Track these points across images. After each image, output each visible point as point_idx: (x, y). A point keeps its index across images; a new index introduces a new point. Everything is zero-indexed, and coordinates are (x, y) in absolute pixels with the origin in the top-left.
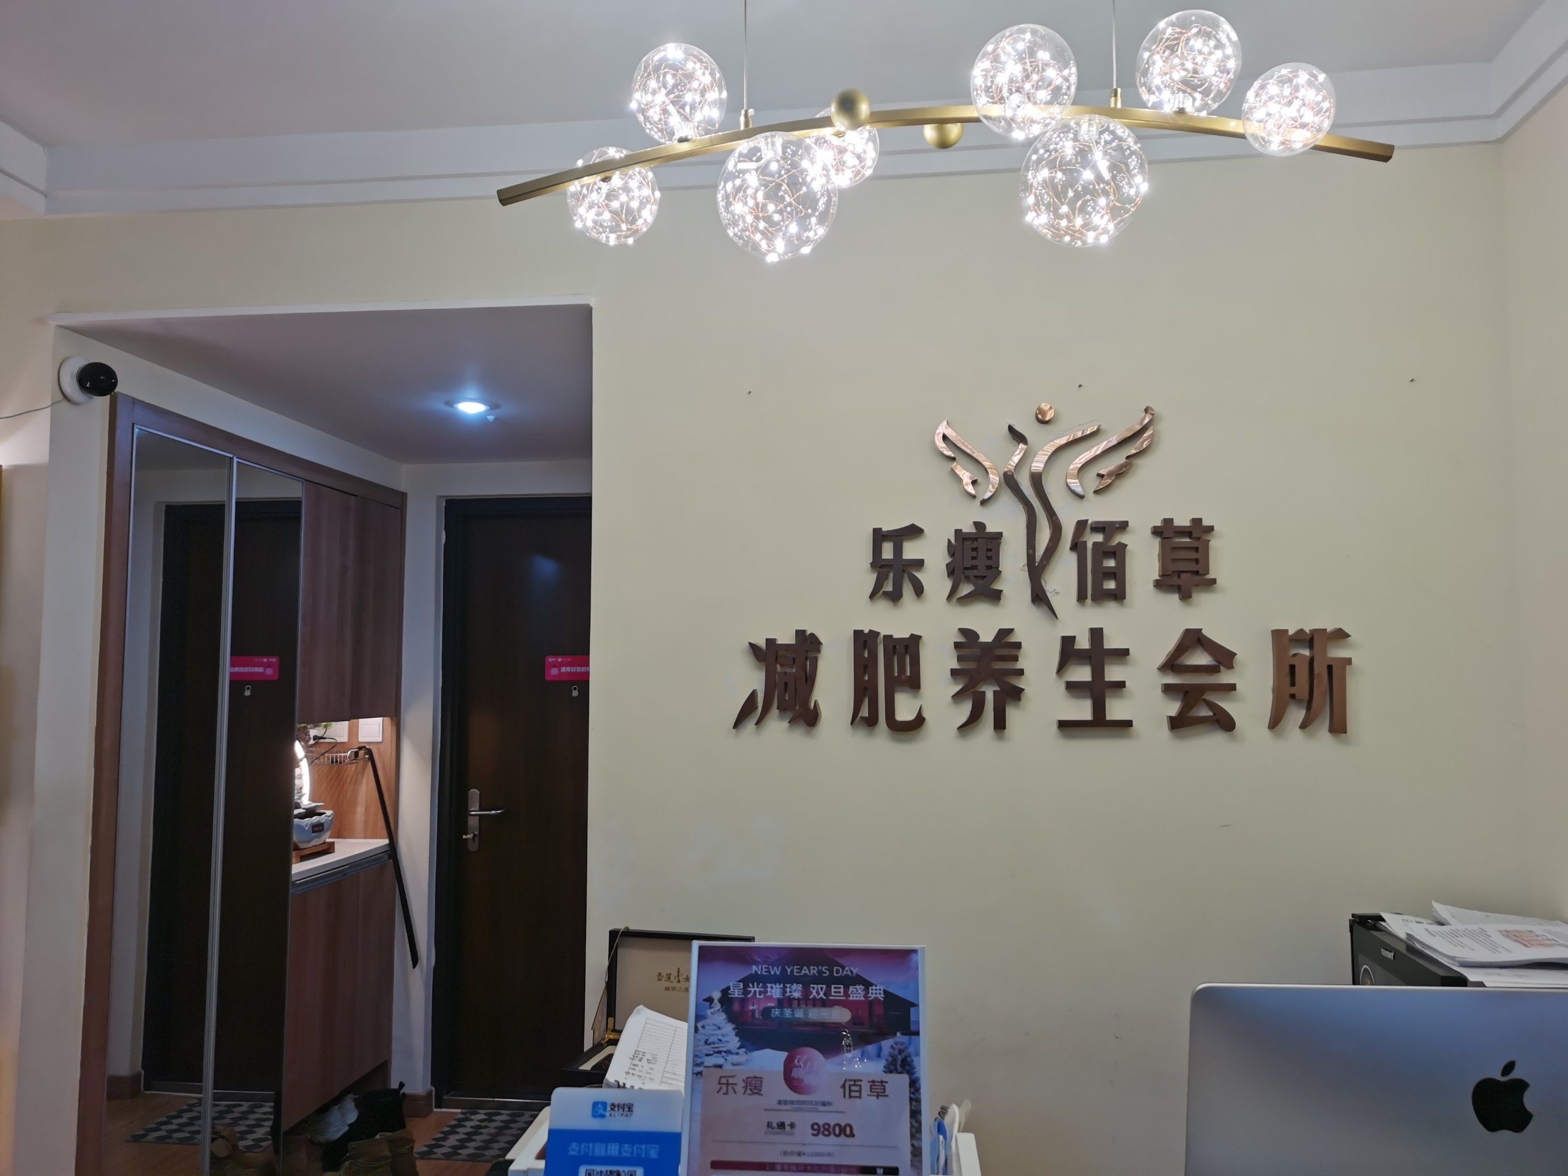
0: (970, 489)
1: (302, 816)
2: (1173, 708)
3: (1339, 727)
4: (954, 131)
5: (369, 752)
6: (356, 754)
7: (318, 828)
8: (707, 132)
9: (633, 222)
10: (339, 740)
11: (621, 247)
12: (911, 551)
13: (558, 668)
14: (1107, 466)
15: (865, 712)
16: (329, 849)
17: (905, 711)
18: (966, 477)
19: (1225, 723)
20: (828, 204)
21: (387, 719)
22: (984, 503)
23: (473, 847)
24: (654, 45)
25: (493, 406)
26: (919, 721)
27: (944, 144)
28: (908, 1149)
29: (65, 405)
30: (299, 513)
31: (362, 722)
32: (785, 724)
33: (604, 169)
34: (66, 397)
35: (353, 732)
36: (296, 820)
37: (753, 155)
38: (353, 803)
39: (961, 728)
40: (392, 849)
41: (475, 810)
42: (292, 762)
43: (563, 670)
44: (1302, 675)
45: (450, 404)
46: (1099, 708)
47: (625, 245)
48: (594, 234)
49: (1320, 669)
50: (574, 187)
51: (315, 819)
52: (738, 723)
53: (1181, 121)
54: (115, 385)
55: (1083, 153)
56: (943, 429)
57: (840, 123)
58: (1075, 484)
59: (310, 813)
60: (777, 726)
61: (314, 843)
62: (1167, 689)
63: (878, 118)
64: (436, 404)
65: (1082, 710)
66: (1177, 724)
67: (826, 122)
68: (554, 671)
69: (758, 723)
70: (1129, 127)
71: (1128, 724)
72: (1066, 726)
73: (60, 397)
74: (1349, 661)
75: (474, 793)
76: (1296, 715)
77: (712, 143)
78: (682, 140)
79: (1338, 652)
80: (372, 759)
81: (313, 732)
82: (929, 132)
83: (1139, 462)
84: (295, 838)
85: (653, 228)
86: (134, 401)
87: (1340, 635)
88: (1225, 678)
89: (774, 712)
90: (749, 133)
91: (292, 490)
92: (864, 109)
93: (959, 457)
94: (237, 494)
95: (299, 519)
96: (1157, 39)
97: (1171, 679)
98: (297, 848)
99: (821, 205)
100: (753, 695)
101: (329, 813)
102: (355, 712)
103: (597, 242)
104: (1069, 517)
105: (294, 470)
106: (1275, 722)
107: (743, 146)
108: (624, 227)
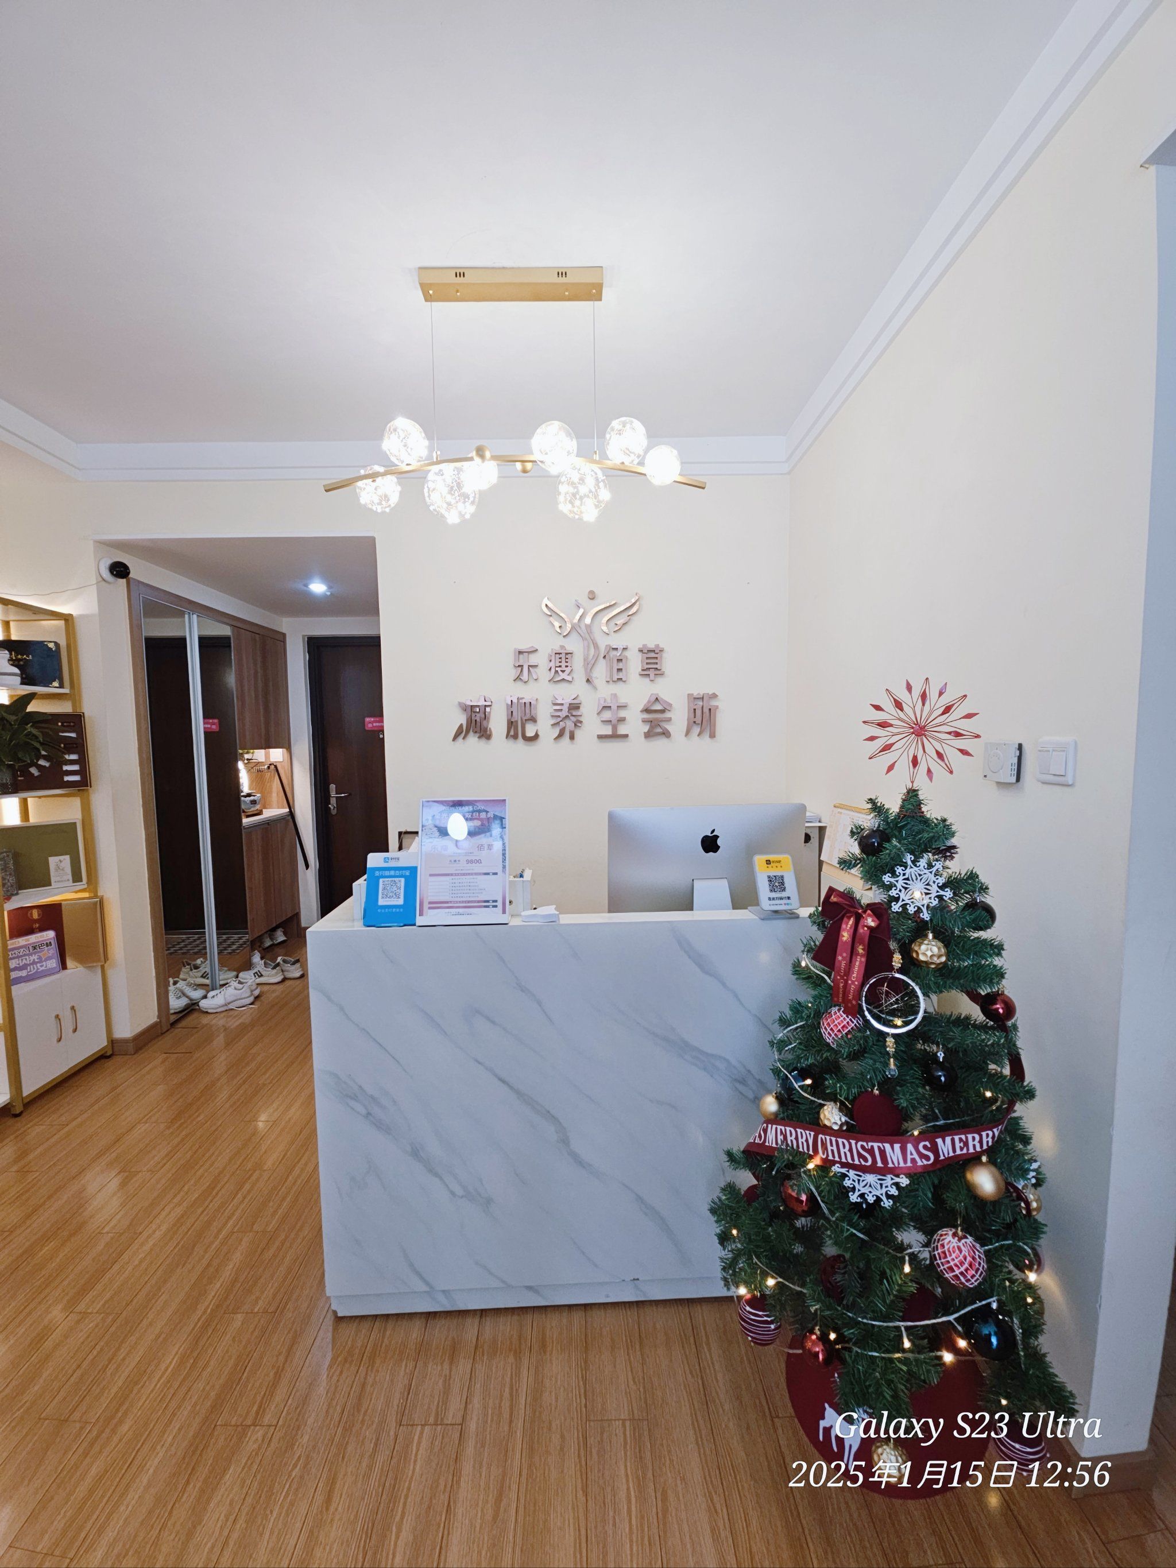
0: (559, 630)
1: (245, 796)
2: (646, 728)
3: (712, 736)
4: (529, 466)
5: (276, 767)
6: (269, 767)
7: (254, 802)
8: (419, 461)
9: (388, 500)
10: (260, 760)
11: (384, 512)
12: (533, 659)
13: (370, 723)
14: (620, 621)
15: (512, 733)
16: (260, 813)
17: (530, 732)
18: (557, 624)
19: (666, 734)
20: (474, 497)
21: (285, 750)
22: (564, 636)
23: (334, 812)
24: (393, 419)
25: (330, 587)
26: (536, 736)
27: (525, 471)
28: (501, 866)
29: (103, 583)
30: (230, 643)
31: (271, 750)
32: (476, 739)
33: (373, 476)
34: (104, 580)
35: (267, 756)
36: (243, 798)
37: (440, 473)
38: (270, 792)
39: (556, 739)
40: (292, 814)
41: (333, 794)
42: (237, 771)
43: (375, 724)
44: (699, 713)
45: (306, 585)
46: (615, 728)
47: (385, 512)
48: (370, 506)
49: (706, 710)
50: (360, 484)
51: (252, 798)
52: (455, 738)
53: (622, 467)
54: (128, 573)
55: (582, 480)
56: (546, 601)
57: (477, 460)
58: (605, 629)
59: (249, 795)
60: (473, 739)
61: (252, 809)
62: (644, 721)
63: (494, 458)
64: (300, 586)
65: (608, 730)
66: (648, 735)
67: (471, 459)
68: (370, 725)
69: (464, 738)
70: (601, 469)
71: (626, 736)
72: (600, 737)
73: (100, 579)
74: (717, 707)
75: (333, 787)
76: (696, 730)
77: (422, 466)
78: (407, 465)
79: (714, 703)
80: (277, 771)
81: (246, 756)
82: (519, 466)
83: (634, 618)
84: (243, 807)
85: (397, 505)
86: (139, 582)
87: (714, 696)
88: (667, 715)
89: (471, 733)
90: (439, 462)
91: (225, 631)
92: (488, 454)
93: (553, 615)
94: (198, 631)
95: (230, 646)
96: (613, 429)
97: (646, 716)
98: (244, 812)
99: (471, 499)
100: (461, 726)
101: (258, 795)
102: (268, 745)
103: (371, 510)
104: (603, 643)
105: (225, 620)
106: (688, 733)
107: (435, 468)
108: (383, 502)
